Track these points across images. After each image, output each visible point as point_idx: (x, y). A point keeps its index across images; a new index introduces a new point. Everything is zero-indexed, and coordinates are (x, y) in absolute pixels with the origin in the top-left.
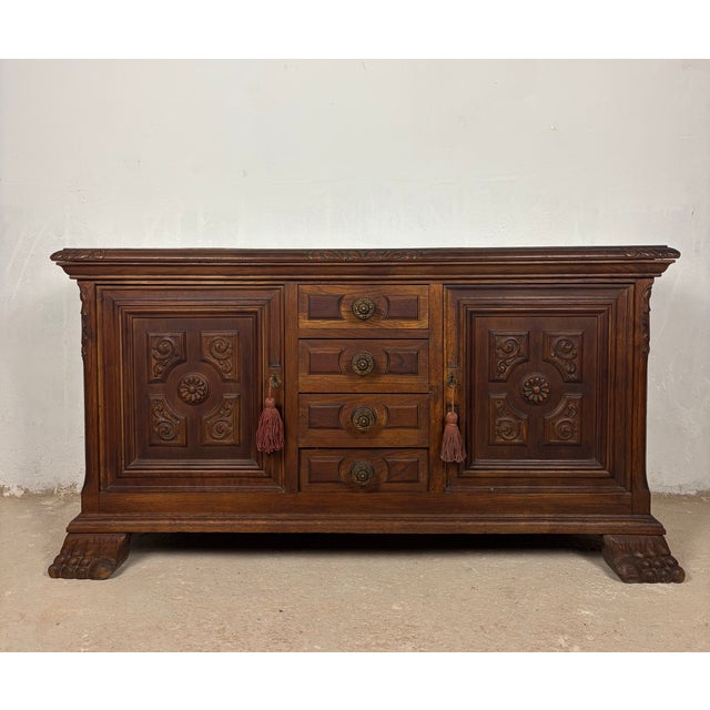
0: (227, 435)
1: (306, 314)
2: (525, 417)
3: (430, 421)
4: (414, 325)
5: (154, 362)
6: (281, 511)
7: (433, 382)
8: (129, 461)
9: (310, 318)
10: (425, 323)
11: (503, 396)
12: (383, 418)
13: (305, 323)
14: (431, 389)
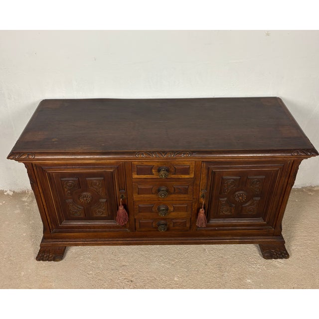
0: (103, 214)
1: (136, 173)
2: (234, 205)
3: (192, 209)
4: (187, 176)
5: (66, 190)
6: (128, 238)
7: (195, 197)
8: (61, 223)
9: (137, 174)
10: (192, 176)
11: (226, 199)
12: (172, 209)
13: (135, 176)
14: (193, 199)
